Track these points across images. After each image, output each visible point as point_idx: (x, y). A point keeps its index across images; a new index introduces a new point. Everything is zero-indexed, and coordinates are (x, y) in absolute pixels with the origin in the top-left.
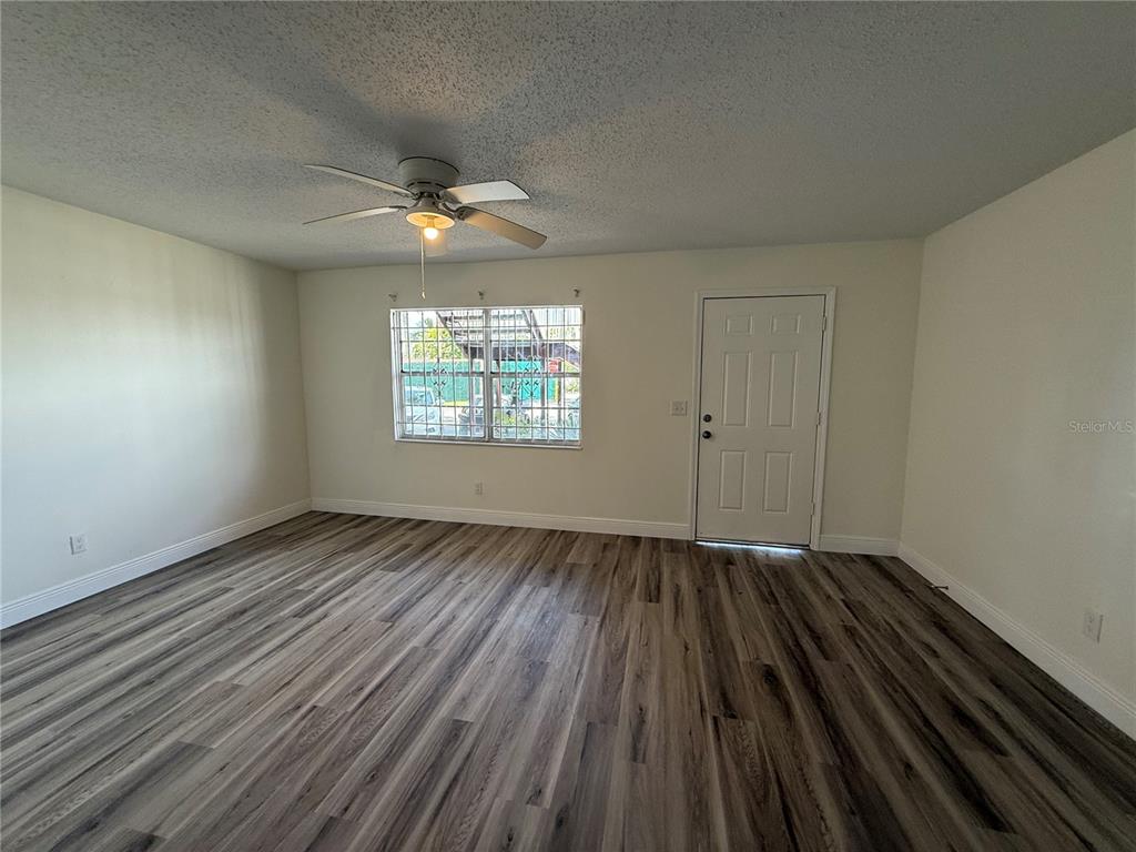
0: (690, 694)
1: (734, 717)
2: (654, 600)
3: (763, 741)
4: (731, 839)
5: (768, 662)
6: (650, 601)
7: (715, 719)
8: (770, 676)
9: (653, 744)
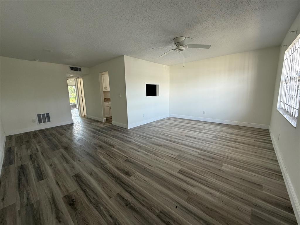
0: (136, 158)
1: (126, 160)
2: (179, 172)
3: (118, 161)
4: (114, 150)
5: (132, 177)
6: (180, 171)
7: (128, 158)
8: (128, 174)
9: (131, 150)
